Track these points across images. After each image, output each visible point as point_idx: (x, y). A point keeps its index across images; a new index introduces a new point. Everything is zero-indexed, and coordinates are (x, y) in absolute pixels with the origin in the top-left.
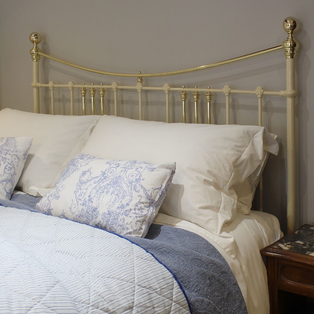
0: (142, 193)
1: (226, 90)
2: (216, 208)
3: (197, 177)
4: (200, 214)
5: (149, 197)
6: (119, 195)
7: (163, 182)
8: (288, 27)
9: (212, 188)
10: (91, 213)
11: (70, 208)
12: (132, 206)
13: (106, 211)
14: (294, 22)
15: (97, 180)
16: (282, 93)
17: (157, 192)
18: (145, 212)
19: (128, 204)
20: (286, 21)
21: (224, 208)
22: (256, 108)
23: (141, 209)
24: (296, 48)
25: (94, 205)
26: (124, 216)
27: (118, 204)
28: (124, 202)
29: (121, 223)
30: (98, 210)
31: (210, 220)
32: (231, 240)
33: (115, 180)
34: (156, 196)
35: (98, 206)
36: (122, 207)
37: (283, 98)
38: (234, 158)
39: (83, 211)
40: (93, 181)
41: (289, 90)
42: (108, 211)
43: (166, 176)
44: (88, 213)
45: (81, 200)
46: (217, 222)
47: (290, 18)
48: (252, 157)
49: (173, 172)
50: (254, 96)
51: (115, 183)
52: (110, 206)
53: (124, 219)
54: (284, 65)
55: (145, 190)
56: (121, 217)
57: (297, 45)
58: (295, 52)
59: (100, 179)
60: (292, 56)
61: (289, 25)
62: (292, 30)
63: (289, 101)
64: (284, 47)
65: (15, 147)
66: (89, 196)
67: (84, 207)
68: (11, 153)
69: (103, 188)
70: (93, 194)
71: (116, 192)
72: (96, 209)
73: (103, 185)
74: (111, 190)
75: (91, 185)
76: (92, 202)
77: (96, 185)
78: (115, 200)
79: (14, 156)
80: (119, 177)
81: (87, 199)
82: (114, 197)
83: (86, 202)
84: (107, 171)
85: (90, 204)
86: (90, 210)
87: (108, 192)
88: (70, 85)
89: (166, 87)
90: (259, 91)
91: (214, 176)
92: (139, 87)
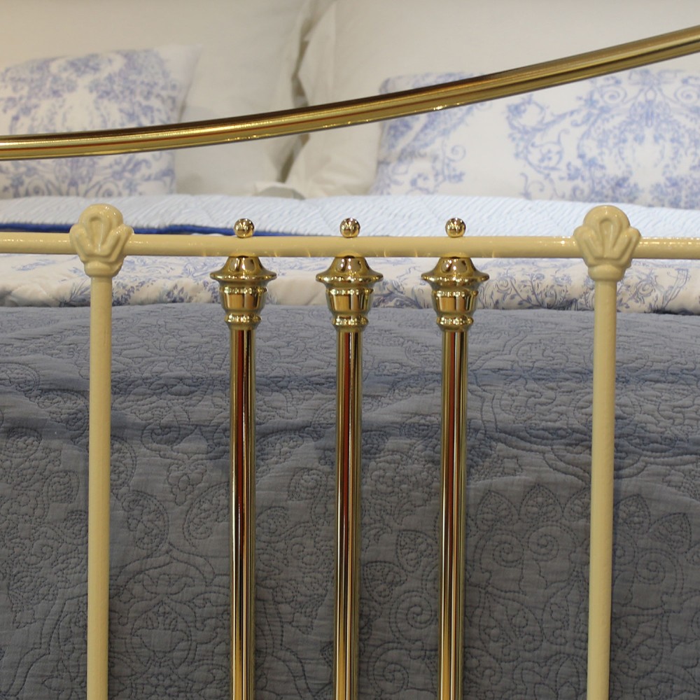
6: (682, 140)
11: (526, 195)
13: (662, 180)
15: (578, 118)
25: (614, 169)
30: (632, 181)
33: (640, 111)
35: (631, 173)
40: (568, 120)
42: (669, 179)
44: (598, 194)
45: (553, 169)
51: (649, 116)
52: (667, 166)
59: (589, 115)
65: (165, 74)
66: (581, 156)
67: (578, 182)
68: (164, 93)
69: (617, 132)
70: (592, 150)
71: (668, 136)
72: (625, 179)
73: (608, 126)
74: (649, 133)
75: (566, 131)
76: (602, 167)
77: (584, 128)
78: (676, 153)
79: (169, 102)
80: (650, 102)
81: (578, 163)
82: (669, 148)
83: (577, 170)
84: (596, 96)
85: (598, 174)
86: (603, 187)
87: (639, 140)
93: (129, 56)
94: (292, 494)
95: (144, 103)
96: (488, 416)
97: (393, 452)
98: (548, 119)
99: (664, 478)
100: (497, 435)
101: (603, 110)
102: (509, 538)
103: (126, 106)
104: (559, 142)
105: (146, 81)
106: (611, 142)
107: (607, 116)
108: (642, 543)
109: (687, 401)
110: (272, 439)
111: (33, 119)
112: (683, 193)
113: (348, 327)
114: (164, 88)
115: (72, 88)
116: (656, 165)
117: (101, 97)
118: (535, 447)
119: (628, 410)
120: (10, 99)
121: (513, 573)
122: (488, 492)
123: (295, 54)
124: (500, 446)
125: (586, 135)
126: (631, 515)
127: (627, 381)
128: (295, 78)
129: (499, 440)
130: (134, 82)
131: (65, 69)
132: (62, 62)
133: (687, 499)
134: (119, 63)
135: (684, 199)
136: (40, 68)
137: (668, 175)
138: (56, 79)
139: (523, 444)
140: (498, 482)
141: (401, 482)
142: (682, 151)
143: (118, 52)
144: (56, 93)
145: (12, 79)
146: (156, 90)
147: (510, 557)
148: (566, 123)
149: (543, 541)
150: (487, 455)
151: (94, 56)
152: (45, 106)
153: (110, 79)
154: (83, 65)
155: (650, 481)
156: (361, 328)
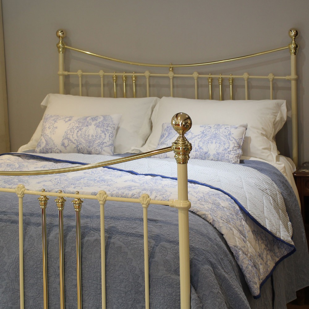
0: (234, 141)
1: (245, 76)
2: (269, 149)
3: (257, 132)
4: (263, 153)
5: (238, 144)
6: (221, 143)
7: (243, 135)
8: (293, 35)
9: (265, 137)
10: (204, 155)
12: (231, 149)
13: (215, 153)
14: (297, 31)
15: (199, 136)
16: (287, 77)
17: (241, 141)
18: (238, 152)
19: (228, 148)
20: (291, 31)
21: (273, 149)
23: (236, 150)
24: (298, 48)
25: (205, 150)
26: (228, 154)
27: (222, 148)
29: (227, 158)
30: (209, 153)
31: (269, 155)
32: (283, 165)
33: (213, 136)
34: (241, 143)
35: (209, 151)
36: (225, 149)
37: (289, 81)
38: (273, 120)
39: (197, 155)
40: (197, 137)
41: (293, 76)
43: (244, 131)
44: (201, 155)
46: (272, 156)
47: (294, 29)
48: (282, 118)
49: (246, 129)
50: (268, 80)
51: (215, 137)
52: (217, 150)
53: (228, 156)
54: (289, 58)
55: (235, 140)
56: (226, 155)
57: (298, 46)
58: (297, 51)
59: (202, 136)
60: (295, 53)
61: (293, 33)
62: (295, 37)
63: (293, 83)
64: (290, 48)
65: (112, 121)
66: (199, 146)
67: (197, 152)
68: (111, 126)
69: (207, 141)
70: (201, 145)
71: (218, 142)
72: (207, 152)
73: (206, 139)
74: (214, 141)
75: (196, 140)
76: (203, 149)
77: (200, 139)
78: (219, 146)
79: (113, 128)
80: (216, 133)
81: (198, 148)
82: (218, 145)
83: (197, 149)
84: (205, 131)
85: (202, 151)
86: (202, 154)
87: (212, 143)
88: (101, 73)
89: (195, 75)
90: (271, 77)
91: (265, 131)
92: (171, 74)
93: (104, 117)
94: (55, 238)
95: (107, 128)
96: (92, 225)
97: (74, 231)
98: (193, 136)
99: (119, 240)
100: (92, 229)
101: (205, 135)
102: (90, 249)
103: (102, 129)
104: (194, 143)
105: (107, 123)
106: (206, 143)
107: (206, 136)
108: (112, 252)
109: (128, 224)
110: (54, 227)
111: (82, 132)
112: (220, 156)
113: (60, 210)
114: (111, 125)
115: (91, 125)
116: (214, 149)
117: (97, 127)
118: (98, 232)
119: (116, 225)
120: (78, 127)
121: (90, 256)
122: (88, 240)
123: (150, 113)
124: (92, 231)
125: (200, 141)
126: (112, 246)
127: (119, 220)
128: (150, 119)
129: (92, 230)
130: (105, 123)
131: (90, 120)
132: (90, 118)
133: (122, 244)
134: (102, 118)
135: (220, 158)
136: (85, 119)
137: (217, 152)
138: (88, 122)
139: (96, 231)
140: (90, 238)
141: (74, 237)
142: (221, 146)
143: (102, 116)
144: (87, 126)
145: (79, 122)
146: (110, 125)
147: (90, 253)
148: (197, 138)
149: (96, 250)
150: (89, 233)
151: (97, 116)
152: (85, 128)
153: (99, 123)
154: (94, 119)
155: (116, 240)
156: (62, 210)
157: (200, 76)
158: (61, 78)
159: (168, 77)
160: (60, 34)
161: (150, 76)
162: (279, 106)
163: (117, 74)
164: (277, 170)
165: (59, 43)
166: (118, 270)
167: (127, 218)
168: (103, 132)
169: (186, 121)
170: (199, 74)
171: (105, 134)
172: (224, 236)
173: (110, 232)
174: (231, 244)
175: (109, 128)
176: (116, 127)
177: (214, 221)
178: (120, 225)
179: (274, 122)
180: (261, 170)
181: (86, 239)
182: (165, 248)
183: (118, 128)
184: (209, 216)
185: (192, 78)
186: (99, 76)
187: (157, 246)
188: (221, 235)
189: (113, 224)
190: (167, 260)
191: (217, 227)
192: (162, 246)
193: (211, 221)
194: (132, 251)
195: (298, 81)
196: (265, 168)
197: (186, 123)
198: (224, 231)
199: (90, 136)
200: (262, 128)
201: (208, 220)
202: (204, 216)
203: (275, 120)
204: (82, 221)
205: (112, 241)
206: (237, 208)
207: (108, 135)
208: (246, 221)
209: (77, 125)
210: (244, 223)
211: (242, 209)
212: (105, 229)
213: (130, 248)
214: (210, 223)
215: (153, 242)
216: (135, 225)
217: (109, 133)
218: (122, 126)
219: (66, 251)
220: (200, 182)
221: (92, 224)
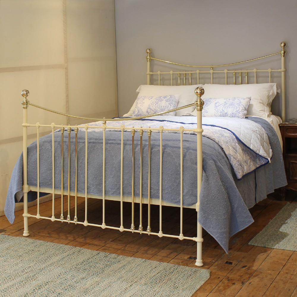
0: (242, 106)
1: (255, 70)
2: (264, 111)
3: (257, 101)
4: (260, 113)
5: (245, 108)
6: (235, 108)
7: (248, 103)
8: (282, 46)
9: (262, 104)
10: (225, 115)
11: (215, 115)
12: (240, 110)
13: (231, 113)
14: (285, 44)
16: (279, 70)
17: (247, 106)
18: (244, 112)
19: (239, 110)
20: (281, 43)
21: (267, 110)
22: (268, 77)
23: (243, 111)
25: (226, 112)
26: (238, 114)
27: (235, 110)
28: (237, 110)
29: (238, 116)
31: (263, 114)
32: (271, 119)
33: (231, 104)
36: (237, 111)
37: (280, 72)
38: (268, 94)
41: (283, 69)
43: (249, 101)
45: (219, 111)
46: (266, 115)
47: (283, 42)
48: (273, 93)
49: (250, 100)
50: (268, 72)
53: (238, 115)
54: (281, 59)
55: (243, 105)
56: (237, 114)
58: (285, 55)
62: (284, 47)
63: (283, 73)
64: (281, 53)
65: (175, 98)
70: (224, 109)
71: (233, 107)
72: (227, 113)
73: (226, 106)
79: (175, 102)
80: (232, 102)
81: (222, 111)
82: (233, 109)
84: (226, 102)
87: (230, 108)
88: (171, 72)
89: (226, 71)
90: (269, 70)
91: (262, 100)
92: (211, 71)
93: (171, 96)
97: (147, 147)
99: (169, 150)
102: (155, 155)
105: (172, 99)
106: (226, 108)
111: (158, 104)
115: (163, 100)
116: (231, 111)
117: (166, 102)
121: (155, 158)
124: (156, 146)
127: (170, 141)
132: (163, 97)
133: (171, 152)
134: (170, 97)
135: (234, 115)
138: (161, 99)
139: (158, 146)
140: (155, 150)
141: (147, 150)
143: (170, 95)
144: (161, 101)
145: (156, 99)
146: (174, 100)
148: (221, 105)
149: (158, 155)
151: (167, 96)
152: (159, 102)
153: (168, 99)
154: (165, 97)
155: (168, 150)
156: (142, 136)
157: (228, 71)
158: (148, 76)
159: (210, 73)
160: (148, 51)
161: (199, 73)
162: (272, 87)
163: (180, 72)
164: (267, 122)
165: (147, 56)
166: (168, 164)
167: (174, 140)
168: (170, 104)
169: (202, 91)
170: (228, 70)
171: (171, 105)
172: (224, 149)
173: (165, 147)
174: (227, 153)
175: (173, 102)
176: (177, 101)
177: (219, 141)
178: (170, 143)
179: (268, 96)
180: (256, 122)
181: (153, 150)
182: (191, 153)
183: (178, 102)
184: (217, 139)
185: (224, 73)
186: (170, 74)
187: (187, 152)
188: (222, 149)
189: (167, 143)
190: (192, 158)
191: (220, 145)
192: (190, 152)
193: (217, 142)
194: (175, 155)
195: (286, 72)
196: (259, 120)
197: (201, 92)
198: (223, 147)
199: (162, 107)
200: (260, 99)
201: (216, 141)
202: (213, 140)
203: (269, 95)
204: (151, 142)
205: (166, 150)
206: (235, 137)
207: (172, 106)
208: (239, 144)
209: (155, 101)
210: (237, 144)
211: (237, 138)
212: (162, 145)
213: (174, 153)
214: (217, 143)
215: (186, 150)
216: (178, 143)
217: (173, 105)
218: (181, 101)
219: (144, 156)
220: (216, 125)
221: (156, 143)
